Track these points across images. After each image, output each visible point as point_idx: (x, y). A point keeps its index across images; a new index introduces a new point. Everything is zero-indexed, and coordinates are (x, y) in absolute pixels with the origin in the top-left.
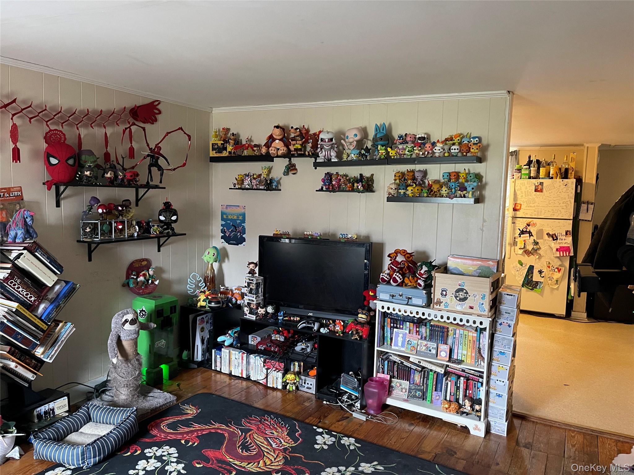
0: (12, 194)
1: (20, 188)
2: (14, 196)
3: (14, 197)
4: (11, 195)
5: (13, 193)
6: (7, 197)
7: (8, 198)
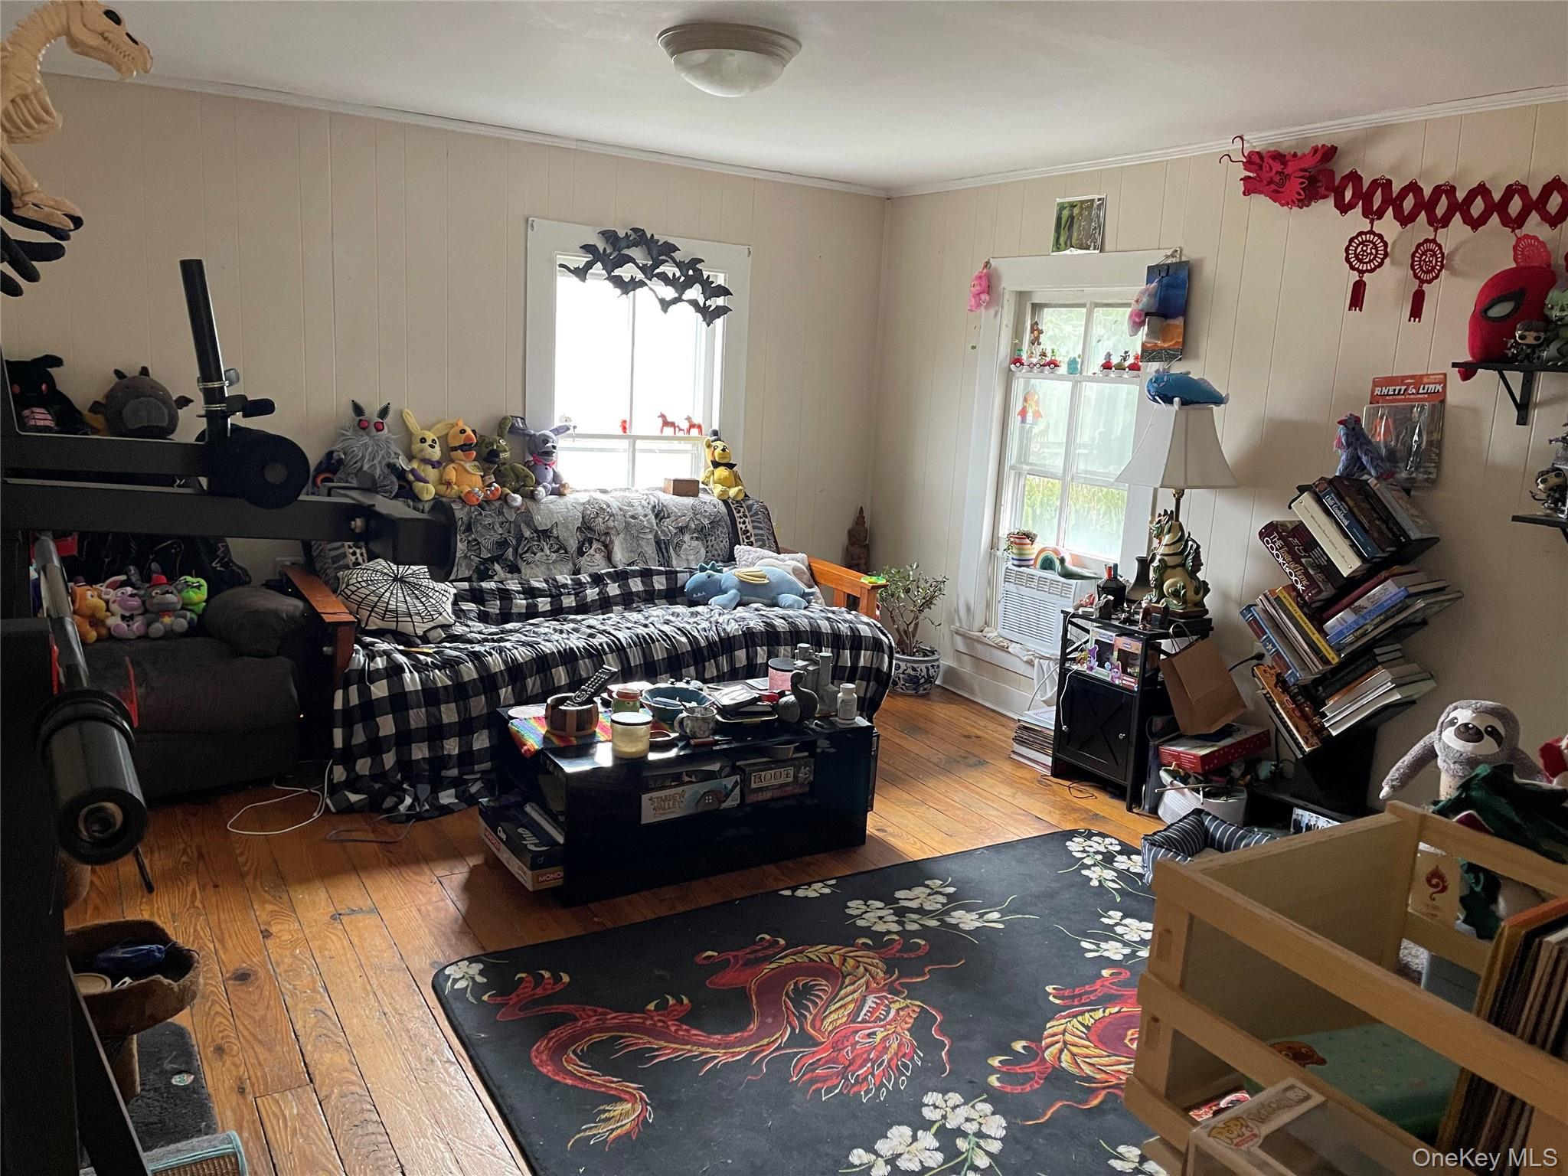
0: (1424, 389)
1: (1442, 376)
2: (1427, 393)
3: (1426, 396)
4: (1421, 391)
5: (1426, 386)
6: (1413, 394)
7: (1412, 396)
